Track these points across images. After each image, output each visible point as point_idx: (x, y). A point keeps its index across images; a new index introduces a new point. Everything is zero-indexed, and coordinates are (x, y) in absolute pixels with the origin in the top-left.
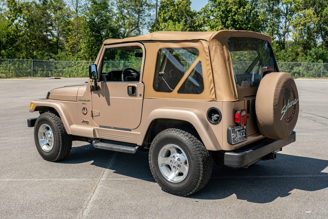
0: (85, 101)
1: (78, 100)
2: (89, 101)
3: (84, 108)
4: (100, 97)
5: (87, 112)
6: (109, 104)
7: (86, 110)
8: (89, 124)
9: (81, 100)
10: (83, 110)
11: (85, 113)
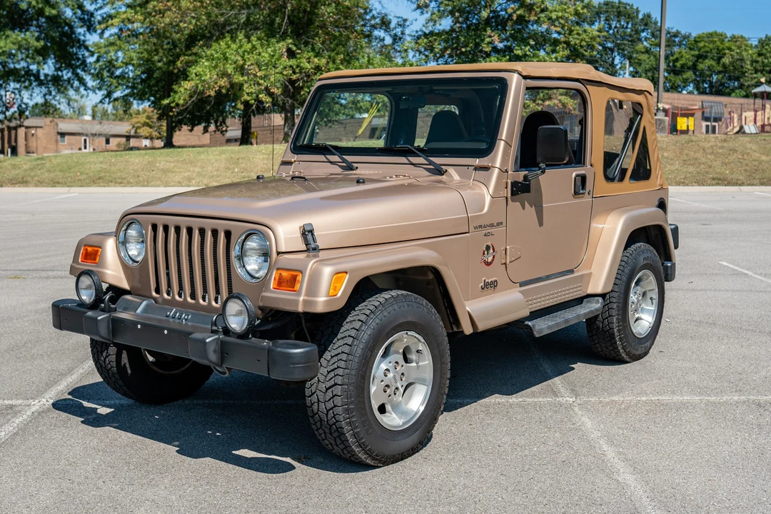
0: (492, 225)
1: (472, 229)
2: (500, 224)
3: (488, 248)
4: (524, 208)
5: (494, 256)
6: (541, 224)
7: (491, 251)
8: (497, 289)
9: (480, 226)
10: (486, 253)
11: (490, 259)
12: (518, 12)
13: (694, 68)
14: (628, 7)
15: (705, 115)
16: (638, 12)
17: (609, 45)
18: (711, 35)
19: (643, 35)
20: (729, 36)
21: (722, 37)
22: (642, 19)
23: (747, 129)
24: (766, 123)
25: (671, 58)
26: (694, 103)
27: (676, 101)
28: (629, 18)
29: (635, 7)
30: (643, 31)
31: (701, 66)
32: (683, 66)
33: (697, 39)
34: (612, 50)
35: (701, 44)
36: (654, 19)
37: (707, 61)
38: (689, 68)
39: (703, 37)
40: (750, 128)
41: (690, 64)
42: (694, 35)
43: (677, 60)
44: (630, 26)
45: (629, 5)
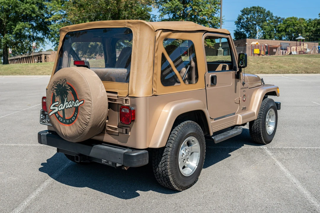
12: (191, 12)
13: (285, 31)
14: (261, 9)
15: (282, 48)
16: (265, 10)
17: (254, 22)
18: (291, 18)
19: (267, 18)
20: (298, 18)
21: (295, 19)
22: (266, 13)
23: (293, 53)
24: (301, 50)
25: (277, 27)
26: (277, 43)
27: (270, 43)
28: (261, 13)
29: (264, 8)
30: (267, 17)
31: (287, 30)
32: (281, 30)
33: (287, 20)
34: (255, 24)
35: (288, 22)
36: (271, 13)
37: (290, 28)
38: (284, 31)
39: (289, 19)
40: (294, 53)
41: (284, 29)
42: (285, 18)
43: (279, 27)
44: (262, 15)
45: (262, 8)
